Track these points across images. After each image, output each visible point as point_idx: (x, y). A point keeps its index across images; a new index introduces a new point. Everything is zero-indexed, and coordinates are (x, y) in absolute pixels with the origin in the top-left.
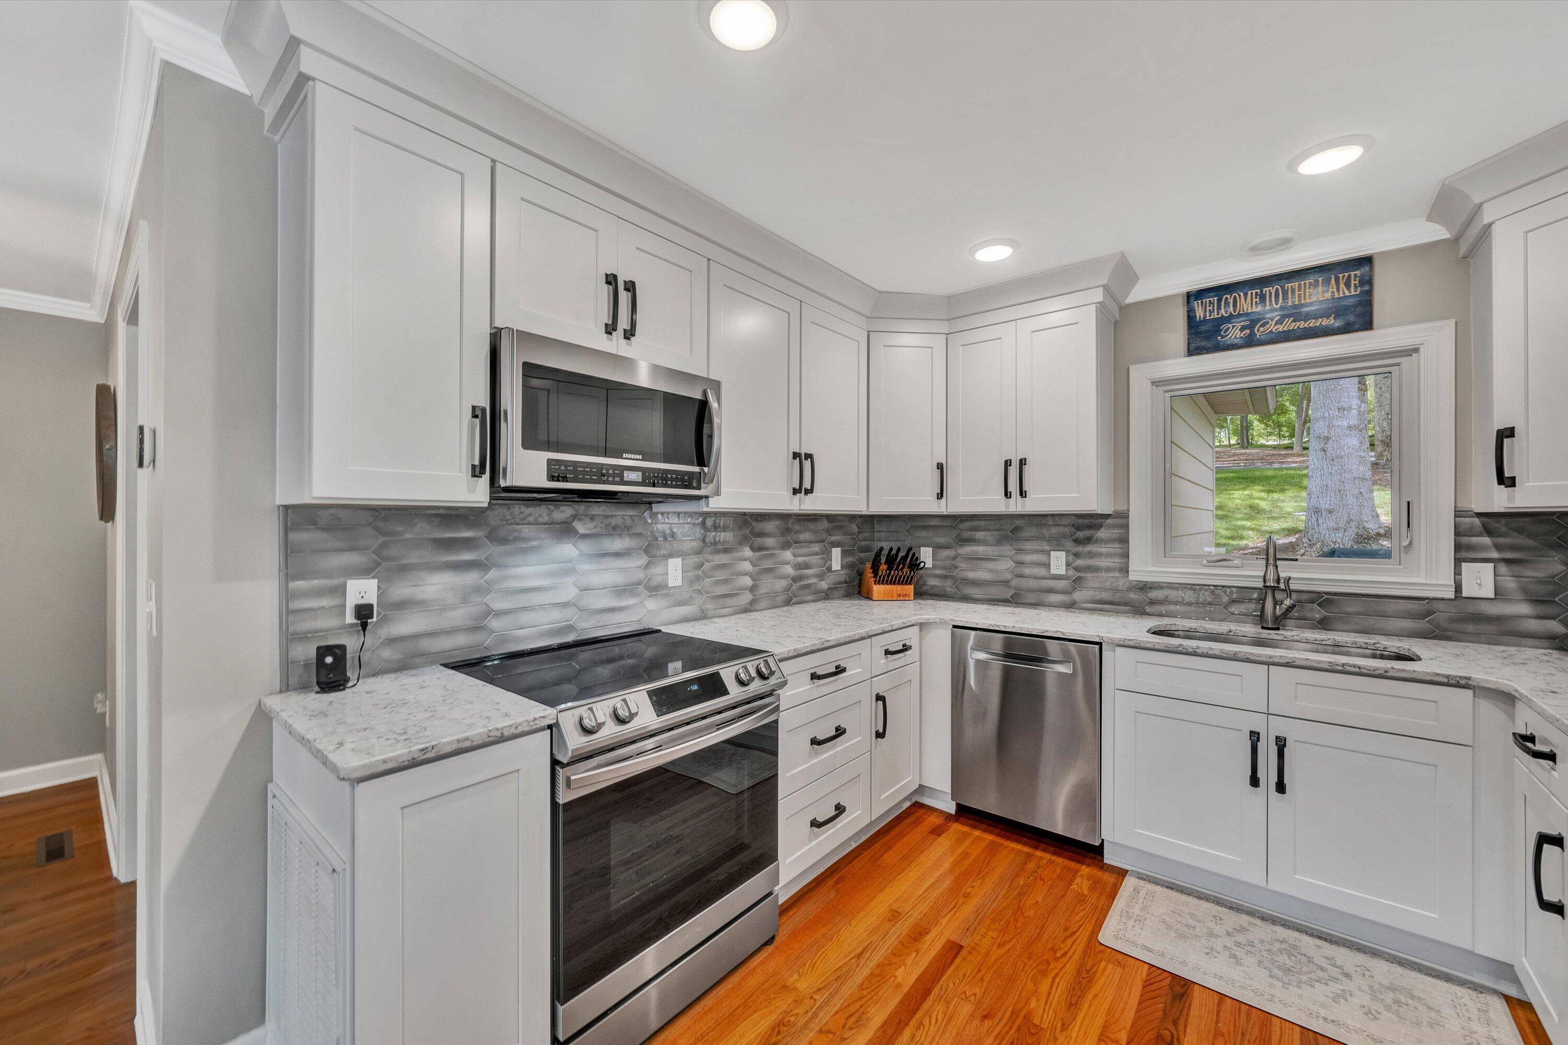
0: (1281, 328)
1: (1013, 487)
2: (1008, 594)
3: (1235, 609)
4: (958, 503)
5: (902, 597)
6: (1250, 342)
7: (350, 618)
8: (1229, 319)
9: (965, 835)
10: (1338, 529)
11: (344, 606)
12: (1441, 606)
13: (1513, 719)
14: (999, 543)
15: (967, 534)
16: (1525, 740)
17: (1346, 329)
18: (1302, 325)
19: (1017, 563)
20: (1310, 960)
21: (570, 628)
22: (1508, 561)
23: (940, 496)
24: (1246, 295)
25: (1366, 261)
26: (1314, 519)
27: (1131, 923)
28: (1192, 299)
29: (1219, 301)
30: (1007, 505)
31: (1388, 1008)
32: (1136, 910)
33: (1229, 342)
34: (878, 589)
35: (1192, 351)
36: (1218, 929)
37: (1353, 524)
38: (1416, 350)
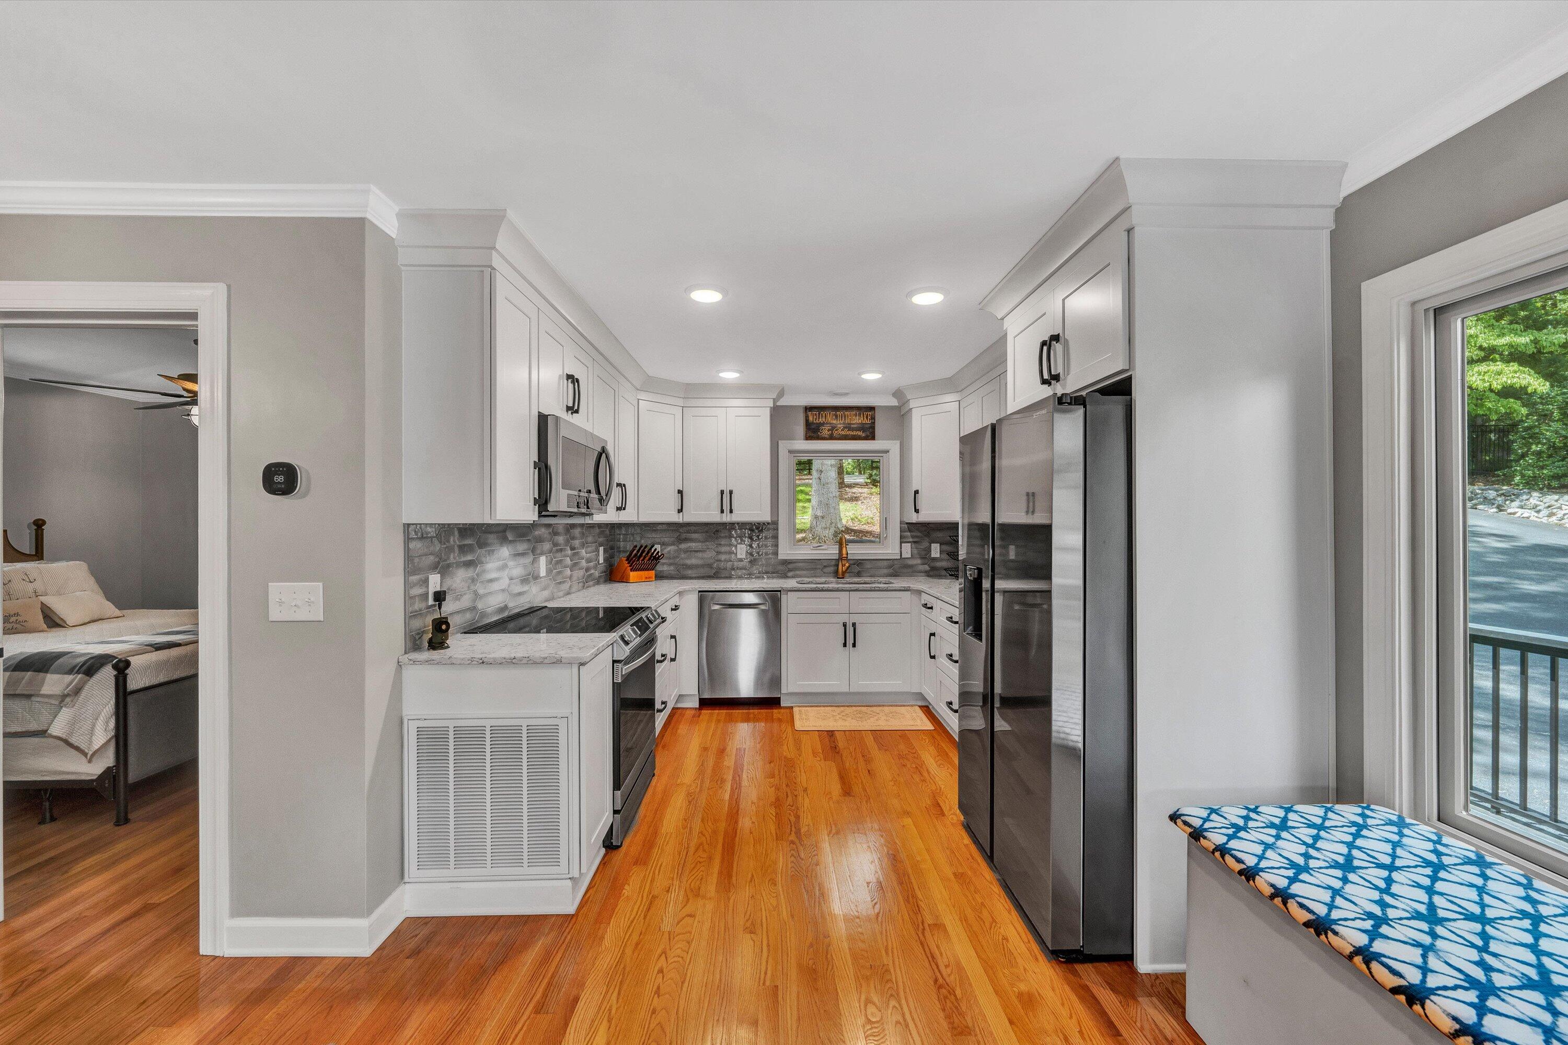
0: (843, 433)
1: (726, 507)
2: (712, 572)
3: (826, 570)
4: (691, 516)
5: (648, 580)
6: (831, 438)
7: (431, 601)
8: (823, 424)
9: (711, 715)
10: (826, 528)
11: (428, 593)
12: (896, 562)
13: (920, 600)
14: (706, 541)
15: (684, 536)
16: (925, 606)
17: (866, 438)
18: (851, 433)
19: (717, 552)
20: (866, 713)
21: (505, 608)
22: (915, 542)
23: (680, 511)
24: (830, 413)
25: (872, 409)
26: (815, 523)
27: (804, 721)
28: (808, 411)
29: (819, 414)
30: (722, 518)
31: (892, 718)
32: (804, 716)
33: (823, 436)
34: (633, 575)
35: (808, 438)
36: (834, 714)
37: (833, 525)
38: (888, 451)
